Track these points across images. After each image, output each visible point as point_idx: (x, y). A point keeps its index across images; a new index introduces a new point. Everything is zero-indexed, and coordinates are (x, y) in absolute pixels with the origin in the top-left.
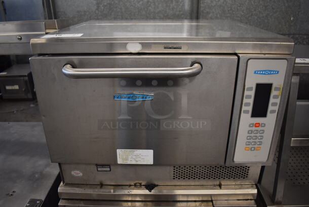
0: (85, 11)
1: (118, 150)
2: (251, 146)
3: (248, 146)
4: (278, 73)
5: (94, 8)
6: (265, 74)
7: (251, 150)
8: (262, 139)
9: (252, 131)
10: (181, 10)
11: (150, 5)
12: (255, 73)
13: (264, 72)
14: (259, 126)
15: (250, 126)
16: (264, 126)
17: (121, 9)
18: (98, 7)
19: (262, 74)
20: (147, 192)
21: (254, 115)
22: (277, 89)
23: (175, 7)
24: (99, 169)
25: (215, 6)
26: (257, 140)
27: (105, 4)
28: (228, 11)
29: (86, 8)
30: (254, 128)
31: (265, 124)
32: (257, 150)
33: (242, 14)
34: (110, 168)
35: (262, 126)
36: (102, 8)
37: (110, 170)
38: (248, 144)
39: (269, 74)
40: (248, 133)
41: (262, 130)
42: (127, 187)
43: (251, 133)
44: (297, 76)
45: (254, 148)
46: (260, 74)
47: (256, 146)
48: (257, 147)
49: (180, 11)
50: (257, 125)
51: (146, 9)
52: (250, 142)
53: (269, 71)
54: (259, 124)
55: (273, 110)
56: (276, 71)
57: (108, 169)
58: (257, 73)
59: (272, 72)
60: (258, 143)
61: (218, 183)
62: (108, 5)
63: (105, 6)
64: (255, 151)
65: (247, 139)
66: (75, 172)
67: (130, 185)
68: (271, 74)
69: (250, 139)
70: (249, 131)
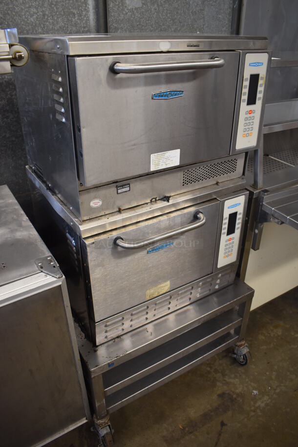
1: (151, 155)
2: (246, 133)
6: (255, 66)
7: (246, 136)
8: (253, 125)
10: (85, 25)
11: (47, 19)
14: (251, 113)
15: (246, 114)
16: (254, 113)
20: (165, 204)
21: (248, 103)
22: (262, 78)
23: (79, 21)
24: (120, 191)
25: (123, 19)
26: (250, 126)
28: (137, 25)
30: (249, 115)
31: (255, 111)
32: (250, 136)
33: (152, 29)
34: (129, 187)
38: (245, 130)
41: (253, 117)
42: (145, 205)
43: (247, 120)
47: (249, 132)
49: (84, 28)
51: (42, 26)
53: (258, 63)
54: (251, 111)
55: (260, 97)
56: (261, 63)
57: (128, 189)
58: (251, 66)
60: (251, 129)
61: (215, 182)
65: (244, 126)
66: (94, 202)
67: (147, 203)
68: (258, 66)
69: (246, 126)
70: (245, 118)
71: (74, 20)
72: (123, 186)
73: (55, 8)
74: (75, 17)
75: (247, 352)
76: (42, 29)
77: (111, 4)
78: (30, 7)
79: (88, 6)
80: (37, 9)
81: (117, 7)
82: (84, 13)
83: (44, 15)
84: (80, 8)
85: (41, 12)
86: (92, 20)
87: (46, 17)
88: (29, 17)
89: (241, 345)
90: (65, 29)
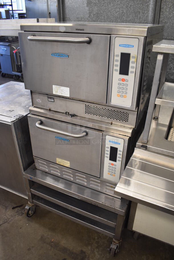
0: (82, 18)
1: (53, 86)
3: (119, 94)
4: (133, 47)
5: (87, 16)
6: (125, 47)
7: (121, 97)
8: (127, 90)
9: (120, 83)
11: (124, 15)
12: (120, 46)
13: (125, 46)
14: (124, 81)
16: (128, 81)
17: (104, 17)
18: (90, 15)
19: (124, 47)
21: (121, 73)
22: (133, 57)
24: (49, 100)
26: (124, 91)
27: (94, 13)
29: (82, 16)
31: (128, 80)
32: (124, 97)
34: (54, 100)
35: (126, 81)
36: (92, 16)
37: (54, 102)
38: (119, 92)
39: (128, 47)
40: (118, 85)
41: (127, 84)
43: (120, 85)
44: (161, 55)
45: (123, 95)
46: (122, 46)
47: (123, 94)
48: (124, 96)
50: (123, 80)
51: (121, 18)
52: (120, 91)
53: (128, 45)
55: (132, 71)
56: (132, 46)
57: (53, 101)
58: (121, 46)
59: (130, 46)
60: (125, 93)
61: (110, 122)
62: (96, 14)
63: (94, 15)
64: (123, 98)
65: (118, 89)
66: (38, 100)
68: (129, 47)
69: (119, 89)
70: (119, 83)
71: (139, 16)
72: (51, 98)
73: (129, 9)
74: (140, 14)
75: (113, 248)
76: (121, 20)
77: (165, 7)
78: (116, 8)
79: (149, 7)
80: (120, 9)
81: (169, 9)
82: (146, 12)
83: (123, 13)
84: (144, 9)
85: (121, 11)
86: (150, 16)
87: (124, 14)
88: (115, 13)
89: (114, 242)
90: (133, 20)
